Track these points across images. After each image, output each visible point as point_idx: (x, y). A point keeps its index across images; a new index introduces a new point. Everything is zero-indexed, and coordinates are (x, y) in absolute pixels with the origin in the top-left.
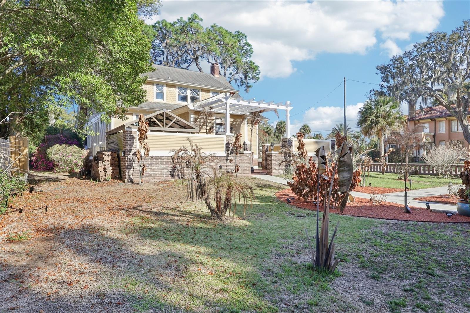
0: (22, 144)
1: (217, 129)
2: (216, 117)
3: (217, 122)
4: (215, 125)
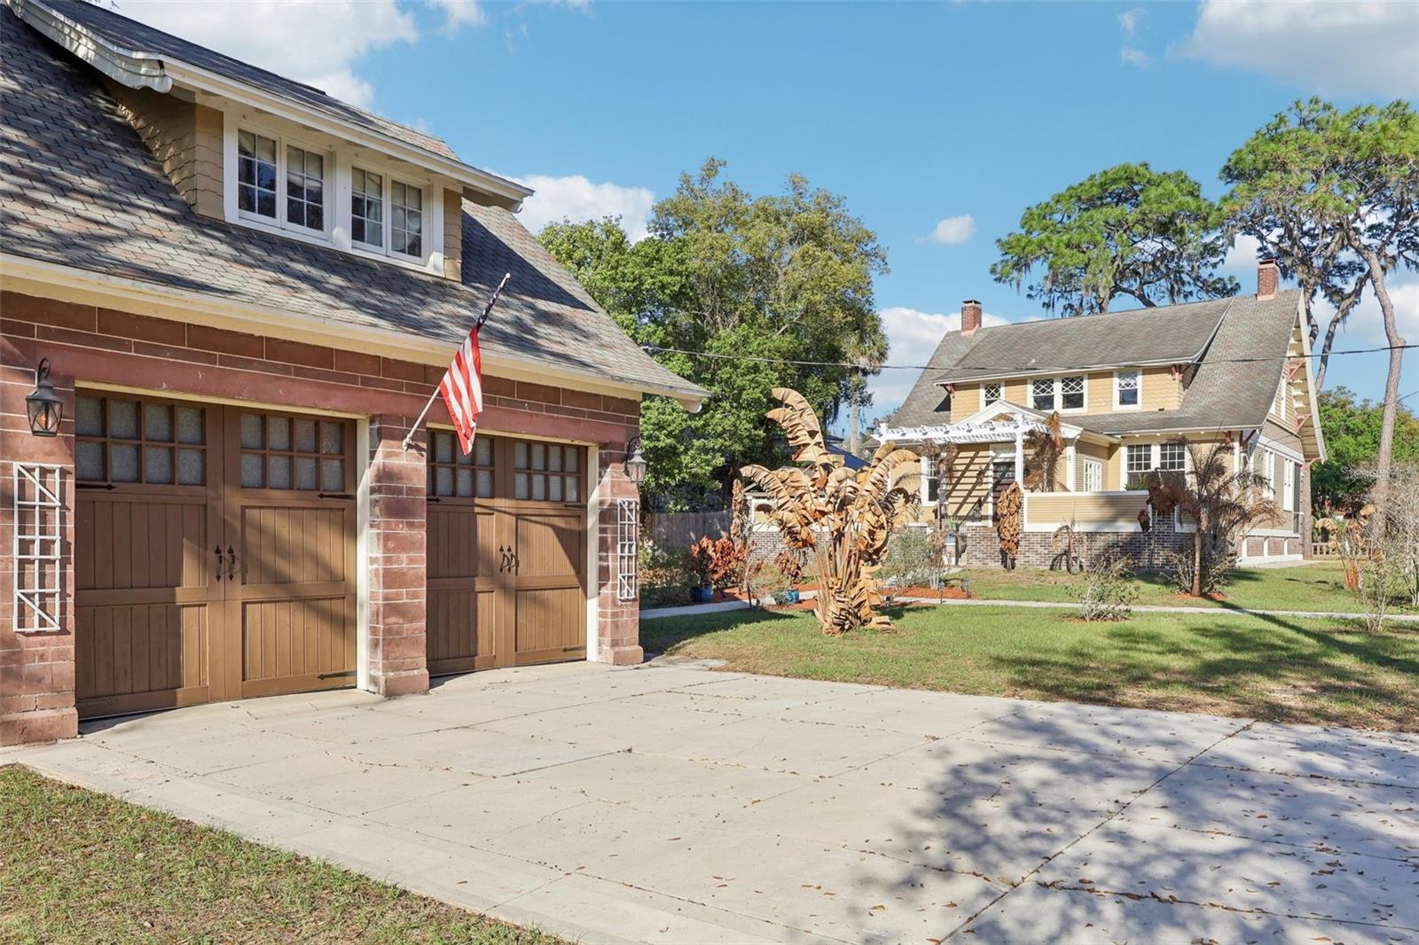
1: (998, 475)
2: (994, 451)
3: (996, 461)
4: (992, 467)
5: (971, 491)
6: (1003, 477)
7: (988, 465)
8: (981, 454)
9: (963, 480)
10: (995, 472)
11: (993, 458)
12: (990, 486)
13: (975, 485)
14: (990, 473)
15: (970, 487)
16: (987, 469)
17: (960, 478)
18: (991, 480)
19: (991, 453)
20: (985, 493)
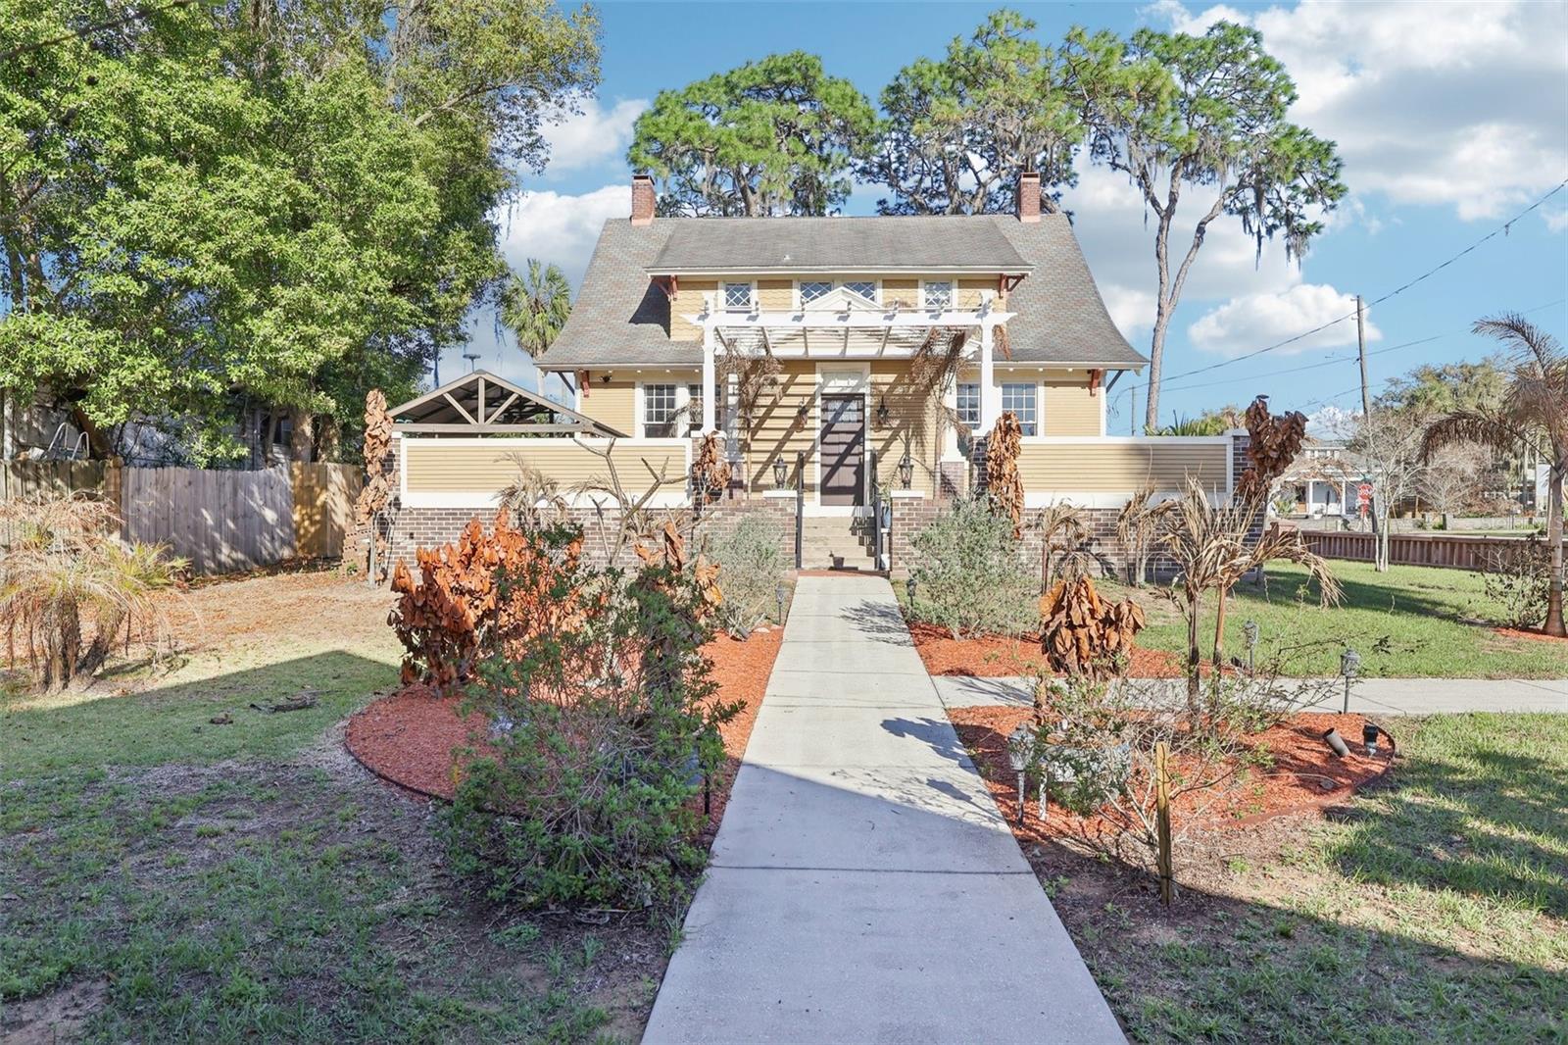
0: (314, 481)
1: (830, 416)
2: (824, 374)
3: (826, 391)
4: (819, 402)
5: (782, 442)
6: (836, 419)
7: (813, 397)
8: (801, 378)
9: (768, 423)
10: (824, 410)
11: (822, 386)
12: (817, 434)
13: (790, 431)
14: (817, 412)
15: (780, 435)
16: (811, 404)
17: (762, 420)
18: (818, 424)
19: (818, 378)
20: (807, 446)
